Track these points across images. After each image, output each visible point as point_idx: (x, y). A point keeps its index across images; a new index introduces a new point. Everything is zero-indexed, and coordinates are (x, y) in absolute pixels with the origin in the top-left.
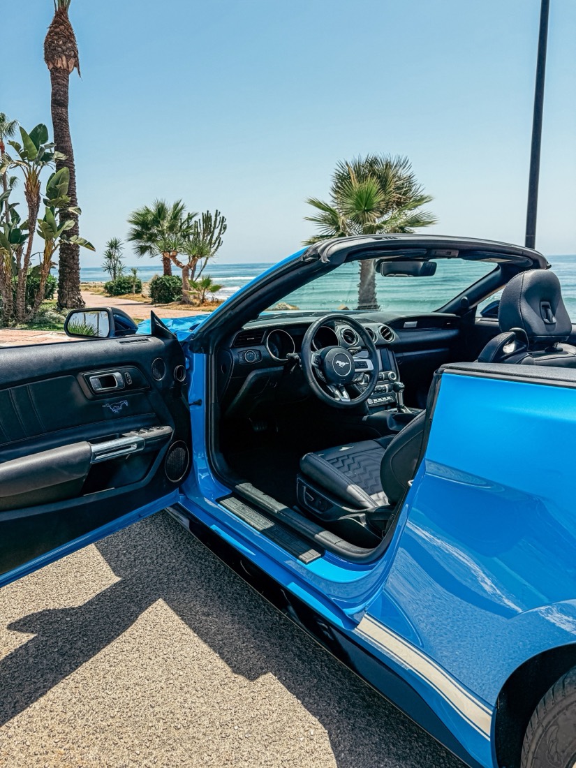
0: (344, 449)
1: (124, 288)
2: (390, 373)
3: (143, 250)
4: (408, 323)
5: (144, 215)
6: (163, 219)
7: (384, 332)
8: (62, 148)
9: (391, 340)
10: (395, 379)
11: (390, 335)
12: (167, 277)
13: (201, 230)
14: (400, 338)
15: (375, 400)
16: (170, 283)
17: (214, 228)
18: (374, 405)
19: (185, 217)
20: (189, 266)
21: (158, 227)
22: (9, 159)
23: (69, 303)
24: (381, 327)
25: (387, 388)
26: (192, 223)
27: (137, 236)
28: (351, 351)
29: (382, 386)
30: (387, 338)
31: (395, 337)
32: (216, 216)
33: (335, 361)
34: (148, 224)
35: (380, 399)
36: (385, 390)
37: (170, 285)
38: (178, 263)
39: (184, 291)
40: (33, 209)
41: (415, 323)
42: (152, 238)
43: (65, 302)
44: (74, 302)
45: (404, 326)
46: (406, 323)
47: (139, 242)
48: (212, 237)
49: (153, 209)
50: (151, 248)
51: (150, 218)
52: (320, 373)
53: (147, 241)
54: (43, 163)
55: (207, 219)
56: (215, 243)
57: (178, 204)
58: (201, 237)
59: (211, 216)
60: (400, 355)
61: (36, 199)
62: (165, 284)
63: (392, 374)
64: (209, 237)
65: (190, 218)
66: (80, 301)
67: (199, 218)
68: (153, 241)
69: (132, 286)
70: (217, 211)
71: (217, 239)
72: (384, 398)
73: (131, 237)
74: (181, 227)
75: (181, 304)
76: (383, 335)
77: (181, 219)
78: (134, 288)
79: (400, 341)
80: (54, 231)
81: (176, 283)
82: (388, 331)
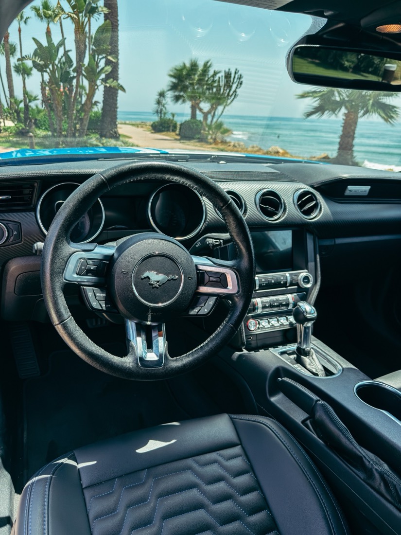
0: (153, 445)
1: (164, 127)
2: (303, 273)
3: (177, 98)
4: (352, 189)
5: (181, 70)
6: (194, 74)
7: (305, 201)
8: (109, 4)
9: (316, 217)
10: (309, 286)
11: (316, 206)
12: (193, 121)
13: (222, 84)
14: (333, 213)
15: (264, 323)
16: (194, 125)
17: (233, 83)
18: (258, 332)
19: (211, 73)
20: (209, 112)
21: (189, 80)
22: (63, 10)
23: (108, 134)
24: (302, 191)
25: (291, 301)
26: (216, 78)
27: (174, 87)
28: (209, 241)
29: (281, 298)
30: (308, 212)
31: (325, 211)
32: (235, 73)
33: (139, 272)
34: (183, 78)
35: (274, 322)
36: (287, 305)
37: (193, 126)
38: (201, 110)
39: (202, 131)
40: (80, 56)
41: (368, 188)
42: (184, 89)
43: (105, 133)
44: (111, 134)
45: (347, 193)
46: (350, 187)
47: (175, 92)
48: (230, 91)
49: (188, 65)
50: (184, 97)
51: (184, 72)
52: (96, 299)
53: (180, 91)
54: (90, 16)
55: (228, 76)
56: (231, 96)
57: (208, 62)
58: (222, 90)
59: (231, 74)
60: (327, 243)
61: (83, 47)
62: (189, 126)
63: (306, 278)
64: (228, 91)
65: (215, 73)
66: (116, 133)
67: (222, 74)
68: (185, 91)
69: (170, 126)
70: (236, 70)
71: (234, 92)
72: (283, 320)
73: (169, 88)
74: (207, 81)
75: (199, 142)
76: (301, 206)
77: (208, 75)
78: (171, 128)
79: (331, 218)
80: (95, 75)
81: (197, 125)
82: (313, 198)
